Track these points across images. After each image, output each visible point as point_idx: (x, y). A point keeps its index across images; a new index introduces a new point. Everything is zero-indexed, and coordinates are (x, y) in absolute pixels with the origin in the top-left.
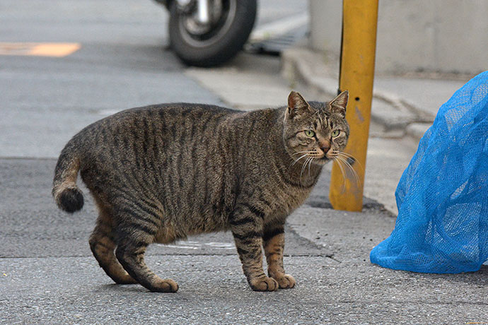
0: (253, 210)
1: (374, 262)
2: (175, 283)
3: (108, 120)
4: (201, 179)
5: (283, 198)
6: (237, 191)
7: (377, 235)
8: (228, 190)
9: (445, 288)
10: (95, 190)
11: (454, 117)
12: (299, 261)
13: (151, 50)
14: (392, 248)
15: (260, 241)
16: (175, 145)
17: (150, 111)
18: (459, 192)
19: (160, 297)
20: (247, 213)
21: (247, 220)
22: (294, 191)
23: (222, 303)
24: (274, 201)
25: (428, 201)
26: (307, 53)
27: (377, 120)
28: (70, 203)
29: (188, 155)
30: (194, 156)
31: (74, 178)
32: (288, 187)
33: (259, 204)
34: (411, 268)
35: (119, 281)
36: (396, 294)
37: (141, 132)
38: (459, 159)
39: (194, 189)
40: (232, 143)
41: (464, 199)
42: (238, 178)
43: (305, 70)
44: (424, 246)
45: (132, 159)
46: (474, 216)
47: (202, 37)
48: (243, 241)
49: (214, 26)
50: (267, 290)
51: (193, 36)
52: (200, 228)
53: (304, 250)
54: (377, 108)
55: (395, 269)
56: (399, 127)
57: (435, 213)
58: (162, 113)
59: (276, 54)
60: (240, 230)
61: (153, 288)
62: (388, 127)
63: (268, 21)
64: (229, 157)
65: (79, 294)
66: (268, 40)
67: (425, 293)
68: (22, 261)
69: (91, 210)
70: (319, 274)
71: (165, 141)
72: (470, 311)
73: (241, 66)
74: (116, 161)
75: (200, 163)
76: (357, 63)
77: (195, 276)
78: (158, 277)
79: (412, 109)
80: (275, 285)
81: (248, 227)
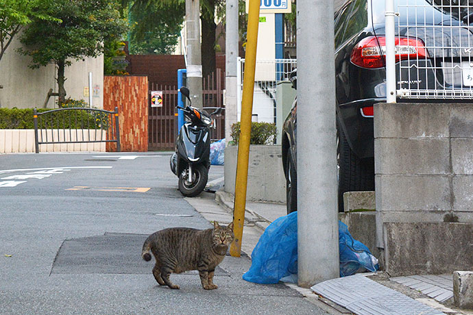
0: (205, 262)
1: (244, 279)
2: (179, 286)
3: (160, 231)
4: (189, 252)
5: (214, 258)
6: (200, 256)
7: (245, 268)
8: (197, 256)
9: (267, 290)
10: (155, 254)
11: (271, 230)
12: (220, 278)
13: (173, 190)
14: (249, 274)
15: (207, 273)
16: (181, 241)
17: (174, 229)
18: (271, 257)
19: (174, 291)
20: (203, 263)
21: (203, 266)
22: (218, 256)
23: (194, 294)
24: (211, 260)
25: (261, 260)
26: (223, 193)
27: (246, 219)
28: (147, 258)
29: (185, 245)
30: (187, 245)
31: (149, 250)
32: (216, 255)
33: (207, 261)
34: (256, 283)
35: (161, 284)
36: (250, 292)
37: (171, 236)
38: (272, 245)
39: (187, 256)
40: (199, 240)
41: (273, 259)
42: (201, 251)
43: (223, 199)
44: (260, 274)
45: (168, 244)
46: (277, 264)
47: (189, 187)
48: (201, 272)
49: (194, 183)
50: (209, 289)
51: (186, 186)
52: (189, 269)
53: (221, 273)
54: (247, 215)
55: (250, 282)
56: (253, 222)
57: (264, 263)
58: (178, 230)
59: (214, 192)
60: (200, 269)
61: (172, 288)
62: (250, 222)
63: (211, 180)
64: (198, 244)
65: (148, 289)
66: (211, 187)
67: (260, 292)
68: (130, 275)
69: (153, 262)
70: (226, 283)
71: (179, 240)
72: (275, 299)
73: (202, 197)
74: (163, 246)
75: (189, 246)
76: (240, 196)
77: (186, 283)
78: (173, 284)
79: (257, 215)
80: (209, 288)
81: (203, 268)
